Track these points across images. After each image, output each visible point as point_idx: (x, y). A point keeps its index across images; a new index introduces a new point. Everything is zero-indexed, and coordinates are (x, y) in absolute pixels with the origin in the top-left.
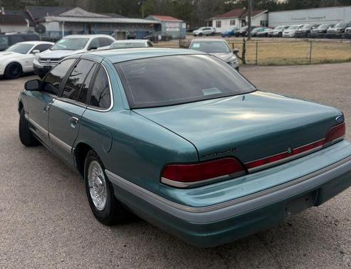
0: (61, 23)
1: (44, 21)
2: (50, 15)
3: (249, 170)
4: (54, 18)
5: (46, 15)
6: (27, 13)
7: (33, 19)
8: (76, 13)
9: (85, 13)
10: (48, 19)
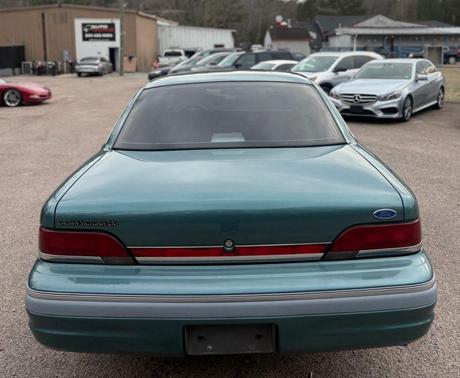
0: (353, 36)
1: (334, 35)
2: (342, 27)
3: (138, 258)
4: (346, 30)
5: (337, 27)
6: (317, 25)
7: (323, 31)
8: (376, 23)
9: (389, 22)
10: (338, 31)
